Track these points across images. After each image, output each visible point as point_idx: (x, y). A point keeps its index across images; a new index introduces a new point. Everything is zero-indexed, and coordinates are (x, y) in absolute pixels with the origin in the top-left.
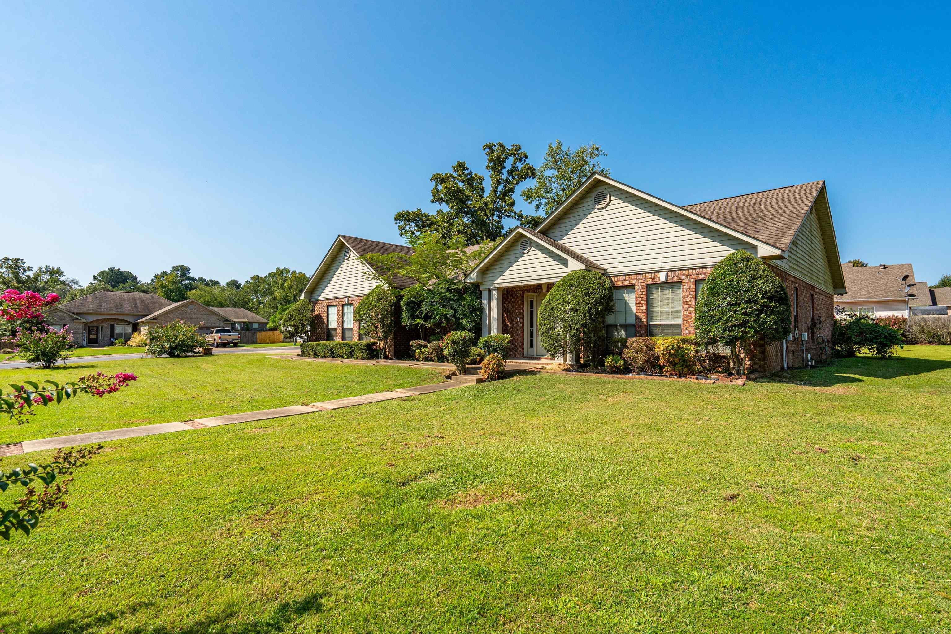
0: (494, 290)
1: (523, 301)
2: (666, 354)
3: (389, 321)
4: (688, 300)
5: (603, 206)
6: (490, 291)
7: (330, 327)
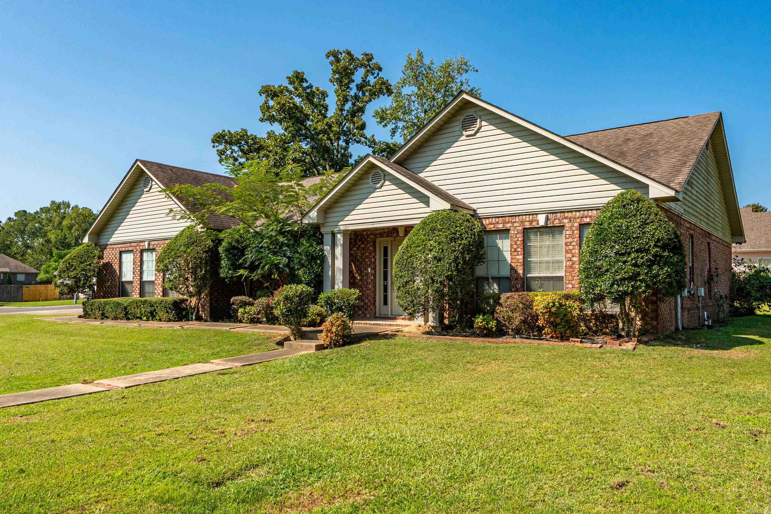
0: (339, 233)
1: (375, 248)
2: (546, 313)
3: (203, 272)
4: (571, 247)
5: (472, 132)
6: (333, 235)
7: (124, 279)
